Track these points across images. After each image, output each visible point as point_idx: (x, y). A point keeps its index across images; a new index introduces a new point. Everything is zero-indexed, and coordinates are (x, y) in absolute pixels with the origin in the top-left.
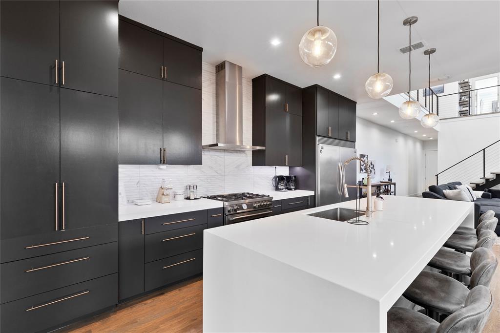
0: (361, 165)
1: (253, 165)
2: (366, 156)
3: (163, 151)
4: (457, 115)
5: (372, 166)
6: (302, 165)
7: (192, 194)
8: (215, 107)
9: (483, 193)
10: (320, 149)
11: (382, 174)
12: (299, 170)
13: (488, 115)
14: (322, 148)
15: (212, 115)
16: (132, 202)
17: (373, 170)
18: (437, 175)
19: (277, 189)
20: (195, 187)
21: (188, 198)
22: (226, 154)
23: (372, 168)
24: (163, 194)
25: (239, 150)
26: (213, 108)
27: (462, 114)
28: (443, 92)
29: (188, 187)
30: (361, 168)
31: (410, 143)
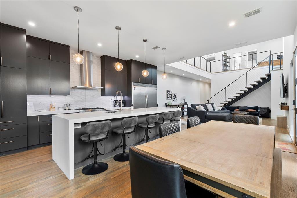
0: (167, 95)
1: (102, 95)
2: (171, 91)
3: (50, 89)
4: (222, 71)
5: (175, 96)
6: (127, 95)
7: (67, 107)
8: (80, 70)
9: (222, 108)
10: (134, 88)
11: (182, 100)
12: (126, 98)
13: (241, 70)
14: (135, 87)
15: (78, 73)
16: (37, 111)
17: (175, 98)
18: (208, 100)
19: (115, 106)
20: (69, 105)
21: (65, 109)
22: (86, 90)
23: (175, 97)
24: (51, 107)
25: (93, 89)
26: (79, 71)
27: (225, 70)
28: (215, 59)
29: (66, 105)
30: (167, 97)
31: (201, 85)
